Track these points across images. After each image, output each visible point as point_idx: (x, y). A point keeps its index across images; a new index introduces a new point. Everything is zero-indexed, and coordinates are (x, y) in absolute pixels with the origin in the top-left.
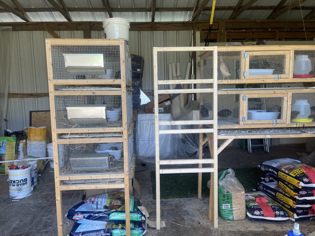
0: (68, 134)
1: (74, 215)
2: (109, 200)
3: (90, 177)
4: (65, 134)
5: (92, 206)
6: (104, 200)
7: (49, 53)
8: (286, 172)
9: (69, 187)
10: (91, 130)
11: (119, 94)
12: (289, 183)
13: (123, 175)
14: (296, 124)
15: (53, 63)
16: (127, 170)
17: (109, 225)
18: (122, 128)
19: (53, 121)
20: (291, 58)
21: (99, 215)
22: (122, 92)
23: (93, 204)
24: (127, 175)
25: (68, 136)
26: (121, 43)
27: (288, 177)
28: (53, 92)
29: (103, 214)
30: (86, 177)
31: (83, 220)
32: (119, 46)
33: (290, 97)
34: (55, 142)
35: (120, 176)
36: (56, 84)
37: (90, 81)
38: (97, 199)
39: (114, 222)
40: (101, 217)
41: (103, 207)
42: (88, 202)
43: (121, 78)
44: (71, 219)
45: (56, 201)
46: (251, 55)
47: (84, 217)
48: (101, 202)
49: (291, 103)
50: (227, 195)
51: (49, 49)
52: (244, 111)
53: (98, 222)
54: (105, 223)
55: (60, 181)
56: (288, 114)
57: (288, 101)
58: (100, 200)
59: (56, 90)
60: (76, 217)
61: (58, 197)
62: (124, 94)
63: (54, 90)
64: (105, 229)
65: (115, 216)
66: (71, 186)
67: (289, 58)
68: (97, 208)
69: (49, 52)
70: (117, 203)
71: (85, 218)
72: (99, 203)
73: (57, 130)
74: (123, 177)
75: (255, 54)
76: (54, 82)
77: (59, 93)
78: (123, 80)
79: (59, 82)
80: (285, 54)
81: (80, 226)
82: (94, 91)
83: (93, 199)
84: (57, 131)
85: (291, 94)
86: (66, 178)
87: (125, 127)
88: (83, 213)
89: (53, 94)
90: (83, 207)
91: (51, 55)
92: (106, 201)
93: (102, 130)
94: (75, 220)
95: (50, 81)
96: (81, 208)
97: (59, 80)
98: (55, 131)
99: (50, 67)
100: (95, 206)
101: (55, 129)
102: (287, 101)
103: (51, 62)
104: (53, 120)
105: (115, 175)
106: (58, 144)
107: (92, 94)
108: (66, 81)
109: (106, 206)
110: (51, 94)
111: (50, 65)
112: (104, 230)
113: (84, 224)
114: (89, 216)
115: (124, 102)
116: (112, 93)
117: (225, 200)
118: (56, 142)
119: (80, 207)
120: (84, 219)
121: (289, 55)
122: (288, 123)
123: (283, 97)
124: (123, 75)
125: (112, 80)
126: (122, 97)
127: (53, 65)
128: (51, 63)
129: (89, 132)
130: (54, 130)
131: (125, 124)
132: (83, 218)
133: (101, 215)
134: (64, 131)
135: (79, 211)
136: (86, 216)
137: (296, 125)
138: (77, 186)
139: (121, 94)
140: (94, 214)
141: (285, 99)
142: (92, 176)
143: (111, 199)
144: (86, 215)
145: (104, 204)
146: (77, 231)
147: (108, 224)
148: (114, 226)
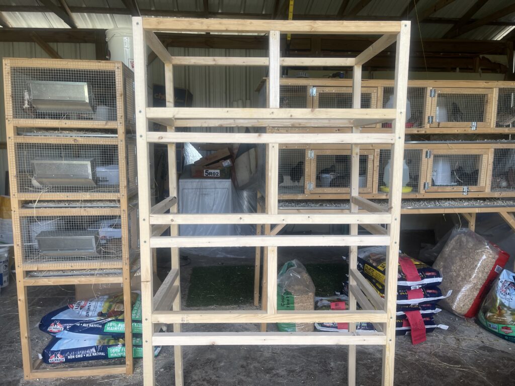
0: (35, 201)
1: (49, 325)
2: (107, 304)
3: (70, 267)
4: (31, 202)
5: (80, 313)
6: (99, 304)
7: (7, 80)
8: (374, 264)
9: (37, 280)
10: (72, 195)
11: (114, 143)
12: (377, 282)
13: (120, 263)
14: (385, 194)
15: (12, 94)
16: (126, 257)
17: (104, 340)
18: (119, 194)
19: (13, 182)
20: (379, 98)
21: (88, 325)
22: (119, 141)
23: (81, 310)
24: (126, 264)
25: (35, 205)
26: (118, 68)
27: (376, 272)
28: (13, 138)
29: (96, 324)
30: (64, 266)
31: (63, 333)
32: (114, 72)
33: (377, 155)
34: (15, 213)
35: (117, 265)
36: (19, 126)
37: (70, 123)
38: (89, 302)
39: (111, 336)
40: (91, 328)
41: (96, 314)
42: (75, 307)
43: (118, 119)
44: (45, 331)
45: (19, 301)
46: (322, 92)
47: (65, 328)
48: (95, 307)
49: (378, 164)
50: (287, 297)
51: (8, 73)
52: (312, 175)
53: (87, 336)
54: (98, 337)
55: (23, 271)
56: (374, 179)
57: (375, 160)
58: (93, 304)
59: (18, 134)
60: (53, 328)
61: (21, 296)
62: (122, 143)
63: (14, 135)
64: (98, 346)
65: (113, 327)
66: (41, 280)
67: (376, 98)
68: (87, 316)
69: (7, 77)
70: (118, 308)
71: (67, 330)
72: (92, 308)
73: (19, 194)
74: (121, 267)
75: (327, 90)
76: (14, 122)
77: (21, 140)
78: (121, 123)
79: (22, 122)
80: (370, 92)
81: (59, 342)
82: (76, 138)
83: (83, 303)
84: (19, 196)
85: (379, 150)
86: (33, 267)
87: (123, 192)
88: (63, 322)
89: (13, 141)
90: (66, 314)
91: (10, 82)
92: (102, 305)
93: (88, 196)
94: (51, 332)
95: (9, 121)
96: (63, 316)
97: (22, 120)
98: (16, 196)
99: (8, 100)
100: (84, 313)
101: (16, 194)
102: (373, 161)
103: (10, 92)
104: (13, 179)
105: (108, 263)
106: (21, 215)
107: (73, 143)
108: (32, 122)
109: (101, 312)
110: (10, 140)
111: (8, 97)
112: (96, 348)
113: (65, 339)
114: (72, 326)
115: (122, 155)
116: (103, 142)
117: (284, 304)
118: (18, 213)
119: (61, 314)
120: (66, 332)
121: (376, 94)
122: (374, 192)
123: (368, 156)
124: (121, 115)
125: (104, 122)
126: (119, 148)
127: (12, 97)
128: (10, 94)
129: (69, 199)
130: (14, 195)
131: (123, 188)
132: (64, 330)
133: (91, 325)
134: (29, 196)
135: (57, 320)
136: (68, 327)
137: (386, 196)
138: (50, 280)
139: (117, 144)
140: (81, 323)
141: (371, 157)
142: (73, 265)
143: (110, 302)
144: (68, 325)
145: (99, 310)
146: (54, 348)
147: (102, 339)
148: (112, 342)
